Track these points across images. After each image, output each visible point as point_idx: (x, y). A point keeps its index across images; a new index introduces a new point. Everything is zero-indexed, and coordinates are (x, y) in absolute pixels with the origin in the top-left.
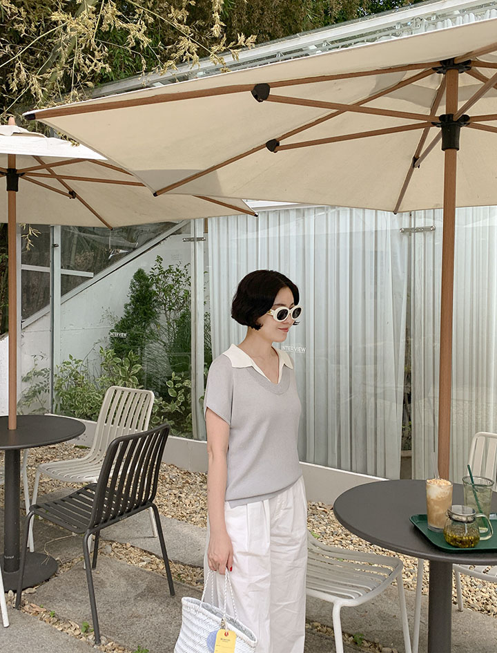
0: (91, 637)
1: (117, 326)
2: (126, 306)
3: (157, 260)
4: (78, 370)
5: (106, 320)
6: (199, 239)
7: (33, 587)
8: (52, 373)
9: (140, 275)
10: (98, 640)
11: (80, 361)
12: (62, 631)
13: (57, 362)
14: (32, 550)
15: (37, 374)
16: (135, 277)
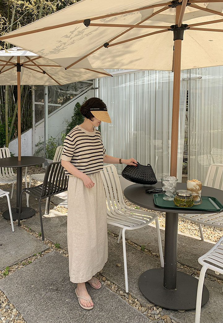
0: (41, 238)
1: (69, 125)
2: (72, 117)
3: (85, 99)
4: (54, 142)
5: (65, 123)
6: (96, 88)
7: (25, 219)
8: (45, 143)
9: (78, 104)
10: (43, 239)
11: (55, 138)
12: (32, 235)
13: (47, 139)
14: (28, 206)
15: (40, 144)
16: (76, 105)
